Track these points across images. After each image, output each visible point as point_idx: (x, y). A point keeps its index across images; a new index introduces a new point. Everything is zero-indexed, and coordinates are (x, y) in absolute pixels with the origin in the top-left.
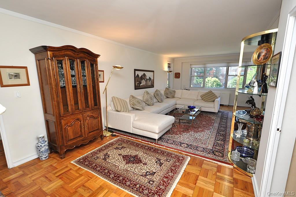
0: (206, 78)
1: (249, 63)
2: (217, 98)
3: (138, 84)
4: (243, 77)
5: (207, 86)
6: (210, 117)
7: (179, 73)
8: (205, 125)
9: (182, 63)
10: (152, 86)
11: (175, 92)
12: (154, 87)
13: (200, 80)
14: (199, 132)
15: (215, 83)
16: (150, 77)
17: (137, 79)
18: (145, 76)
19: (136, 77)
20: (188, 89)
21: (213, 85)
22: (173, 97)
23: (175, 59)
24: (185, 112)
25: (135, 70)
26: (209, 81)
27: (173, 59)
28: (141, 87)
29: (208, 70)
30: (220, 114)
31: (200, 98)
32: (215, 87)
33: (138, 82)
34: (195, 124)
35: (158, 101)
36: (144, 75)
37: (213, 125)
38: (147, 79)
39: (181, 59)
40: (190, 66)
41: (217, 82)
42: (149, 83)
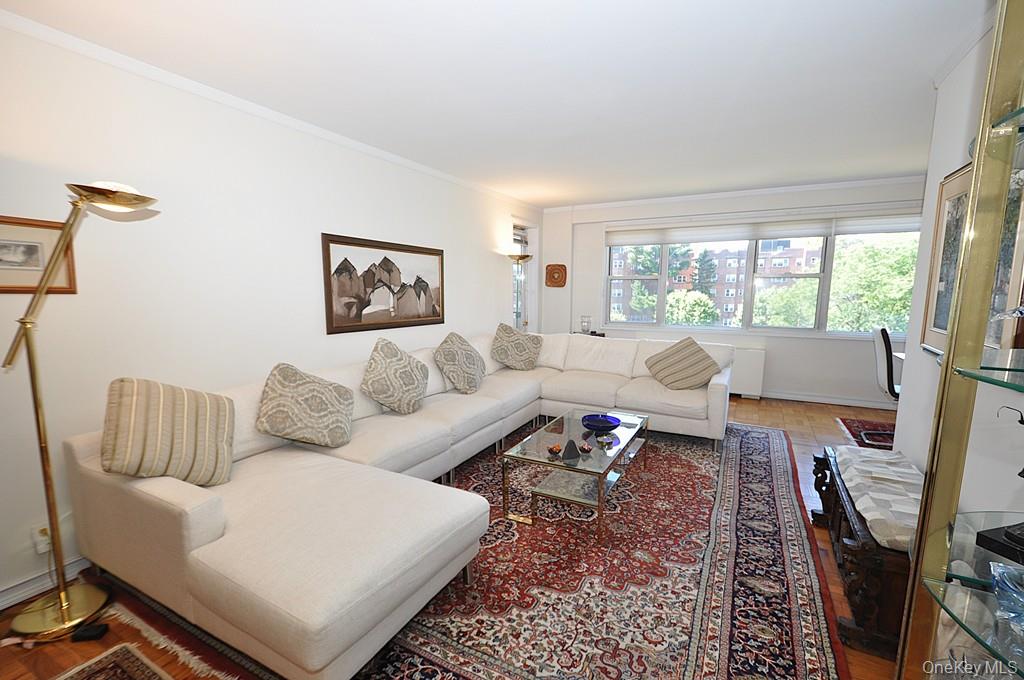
0: (669, 292)
1: (841, 223)
2: (719, 372)
3: (349, 306)
4: (818, 280)
5: (675, 317)
6: (690, 466)
7: (563, 268)
8: (667, 521)
9: (573, 225)
10: (436, 317)
11: (537, 341)
12: (443, 322)
13: (650, 298)
14: (633, 580)
15: (698, 310)
16: (419, 278)
17: (342, 286)
18: (389, 272)
19: (337, 277)
20: (598, 332)
21: (692, 316)
22: (532, 365)
23: (545, 211)
24: (561, 454)
25: (329, 239)
26: (678, 301)
27: (538, 211)
28: (364, 321)
29: (676, 268)
30: (734, 443)
31: (646, 371)
32: (696, 320)
33: (346, 300)
34: (618, 510)
35: (456, 388)
36: (386, 264)
37: (709, 521)
38: (403, 286)
39: (570, 208)
40: (607, 239)
41: (704, 305)
42: (420, 306)
